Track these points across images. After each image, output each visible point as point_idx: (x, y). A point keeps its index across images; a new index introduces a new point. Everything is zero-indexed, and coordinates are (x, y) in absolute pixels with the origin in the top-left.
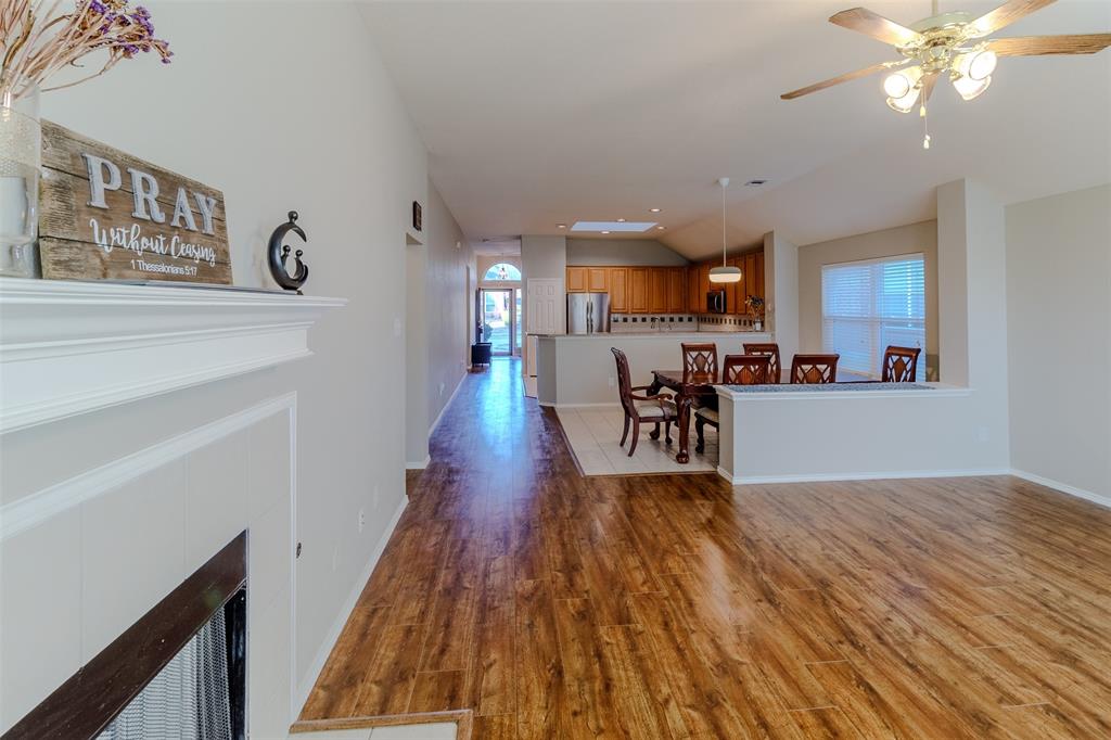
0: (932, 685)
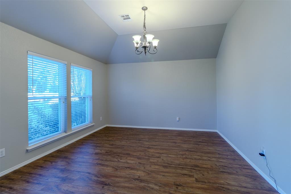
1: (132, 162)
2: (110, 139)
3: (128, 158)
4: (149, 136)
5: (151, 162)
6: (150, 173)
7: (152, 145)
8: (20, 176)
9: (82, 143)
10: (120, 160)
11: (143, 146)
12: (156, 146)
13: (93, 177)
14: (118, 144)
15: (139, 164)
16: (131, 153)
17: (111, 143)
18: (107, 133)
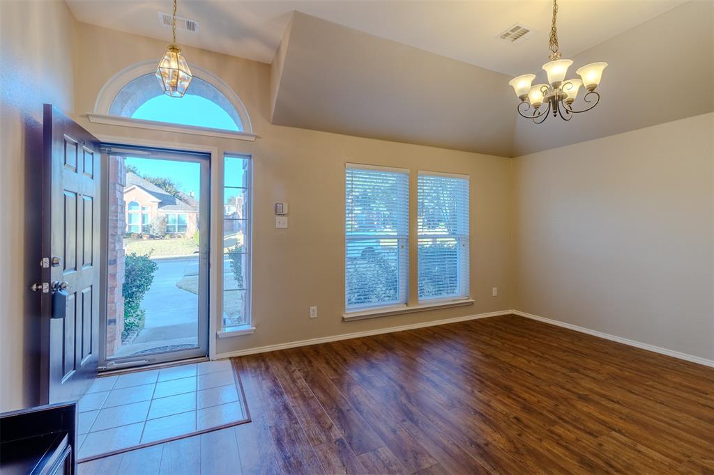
1: (500, 407)
2: (496, 342)
3: (499, 397)
4: (621, 370)
5: (552, 432)
6: (524, 452)
7: (604, 396)
8: (326, 352)
9: (435, 333)
10: (476, 392)
11: (569, 386)
12: (618, 403)
13: (402, 397)
14: (503, 360)
15: (514, 421)
16: (517, 389)
17: (491, 351)
18: (499, 329)
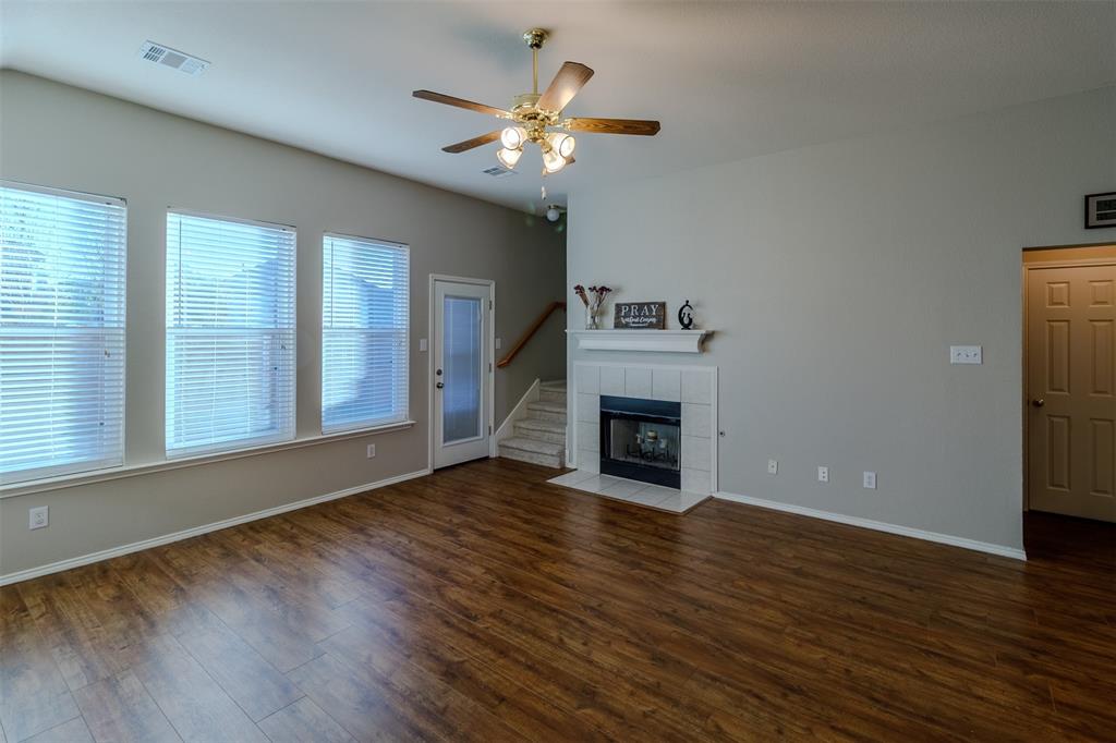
0: (539, 603)
